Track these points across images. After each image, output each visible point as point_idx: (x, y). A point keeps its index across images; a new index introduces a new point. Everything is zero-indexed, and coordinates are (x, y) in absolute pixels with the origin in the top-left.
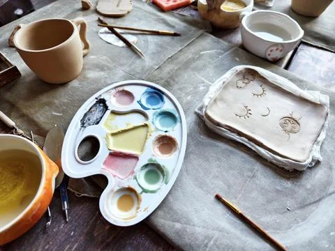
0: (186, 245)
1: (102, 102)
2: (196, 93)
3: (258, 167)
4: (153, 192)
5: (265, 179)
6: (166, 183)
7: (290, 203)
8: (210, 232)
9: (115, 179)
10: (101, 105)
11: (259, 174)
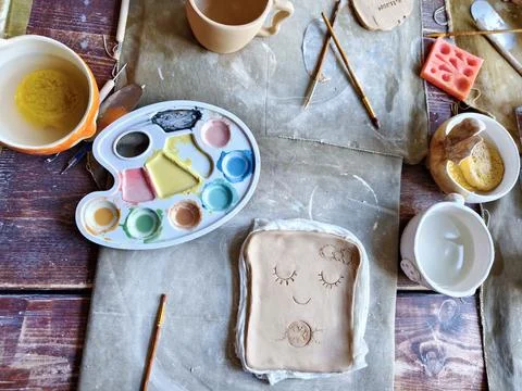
0: (99, 293)
1: (198, 115)
2: (284, 206)
3: (224, 320)
4: (128, 235)
5: (213, 334)
6: (145, 242)
7: (199, 368)
8: (124, 307)
9: (119, 193)
10: (194, 117)
11: (214, 326)
